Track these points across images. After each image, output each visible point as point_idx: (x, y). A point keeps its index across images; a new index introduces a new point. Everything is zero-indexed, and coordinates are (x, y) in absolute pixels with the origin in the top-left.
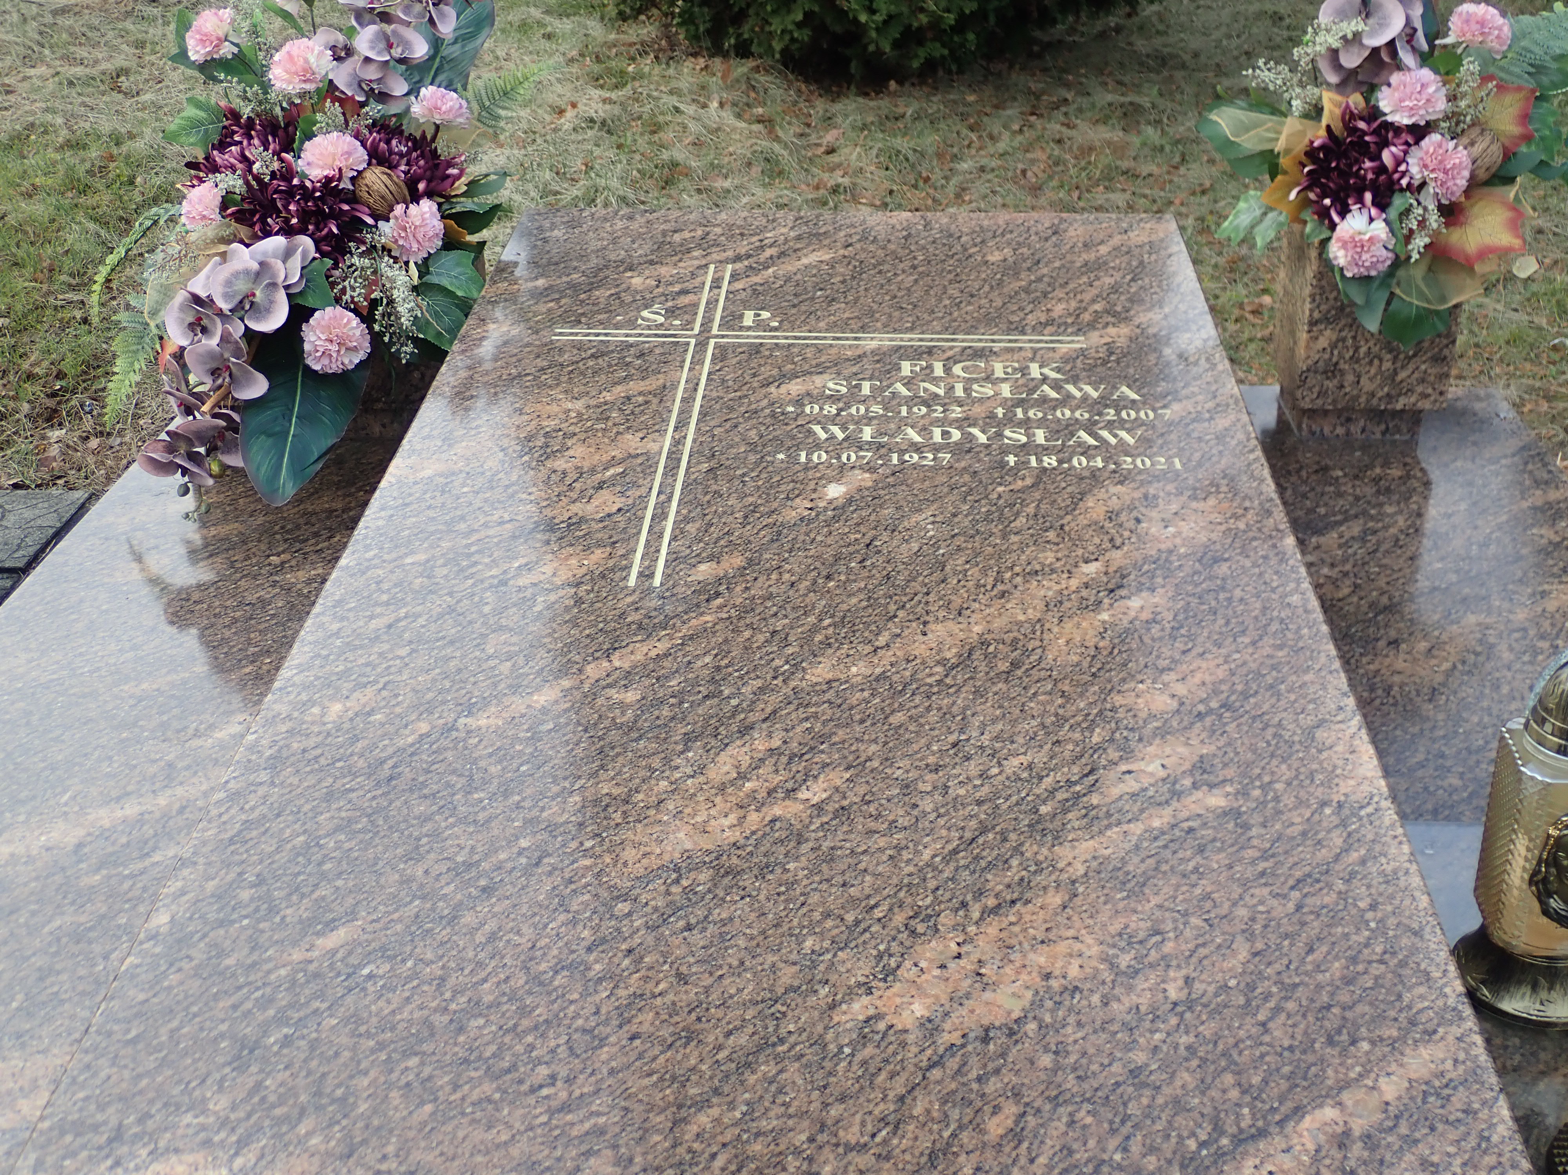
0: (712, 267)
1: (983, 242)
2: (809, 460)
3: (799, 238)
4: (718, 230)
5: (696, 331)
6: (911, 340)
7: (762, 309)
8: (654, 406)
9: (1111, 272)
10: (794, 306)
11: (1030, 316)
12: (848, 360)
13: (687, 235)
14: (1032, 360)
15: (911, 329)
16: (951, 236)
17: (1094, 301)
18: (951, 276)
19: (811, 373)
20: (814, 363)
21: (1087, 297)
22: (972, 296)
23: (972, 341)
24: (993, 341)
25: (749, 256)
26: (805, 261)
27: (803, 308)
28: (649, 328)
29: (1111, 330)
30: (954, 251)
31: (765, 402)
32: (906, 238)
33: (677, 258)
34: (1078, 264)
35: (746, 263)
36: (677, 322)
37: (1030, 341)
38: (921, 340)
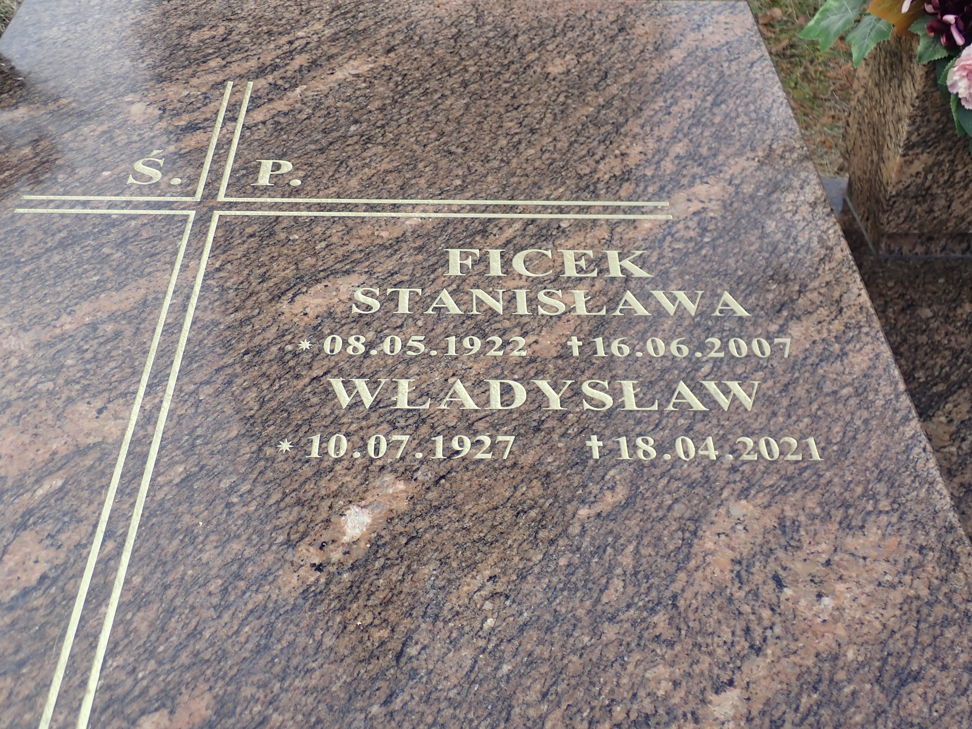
0: (230, 84)
1: (541, 44)
2: (324, 452)
3: (334, 38)
4: (243, 26)
5: (198, 197)
6: (461, 208)
7: (282, 156)
8: (125, 344)
9: (690, 91)
10: (322, 151)
11: (601, 166)
12: (383, 247)
13: (206, 33)
14: (609, 243)
15: (460, 190)
16: (505, 34)
17: (674, 139)
18: (506, 99)
19: (335, 273)
20: (340, 252)
21: (666, 131)
22: (533, 131)
23: (536, 209)
24: (561, 210)
25: (275, 67)
26: (340, 75)
27: (333, 154)
28: (140, 191)
29: (700, 189)
30: (510, 57)
31: (272, 333)
32: (456, 38)
33: (189, 71)
34: (651, 79)
35: (270, 78)
36: (177, 181)
37: (605, 209)
38: (473, 209)
